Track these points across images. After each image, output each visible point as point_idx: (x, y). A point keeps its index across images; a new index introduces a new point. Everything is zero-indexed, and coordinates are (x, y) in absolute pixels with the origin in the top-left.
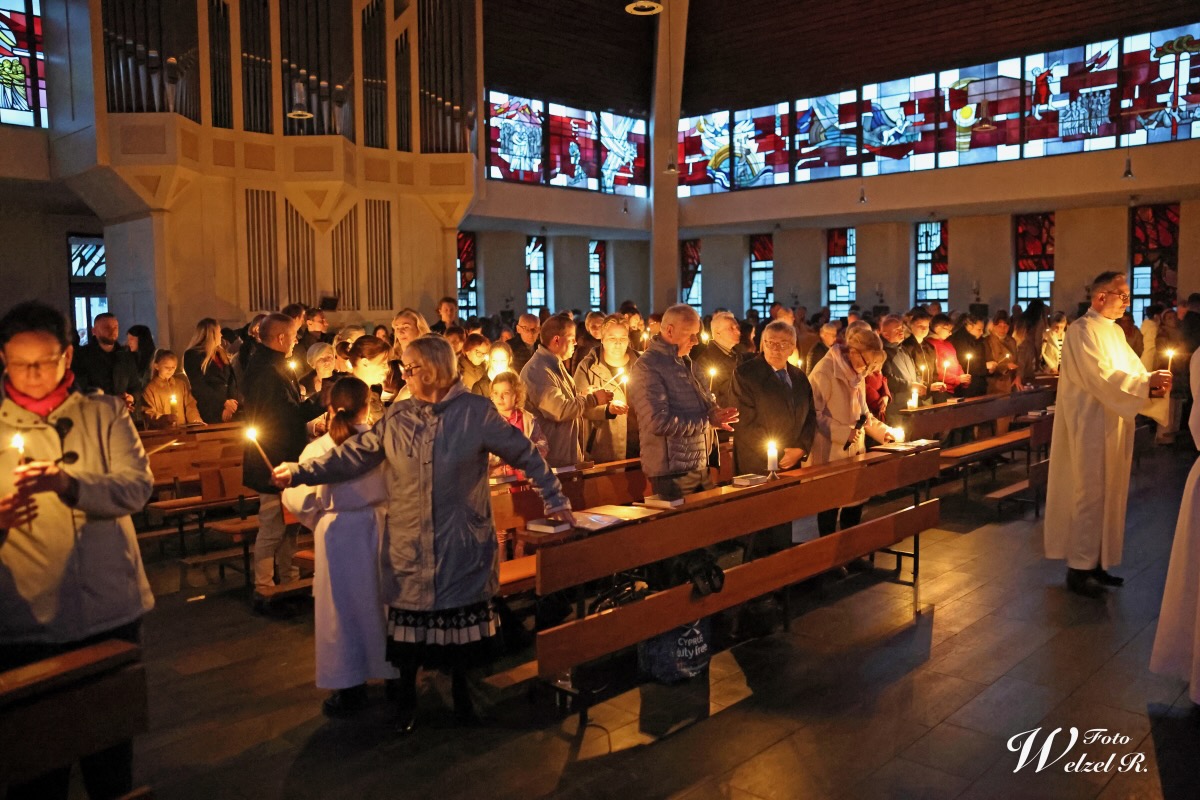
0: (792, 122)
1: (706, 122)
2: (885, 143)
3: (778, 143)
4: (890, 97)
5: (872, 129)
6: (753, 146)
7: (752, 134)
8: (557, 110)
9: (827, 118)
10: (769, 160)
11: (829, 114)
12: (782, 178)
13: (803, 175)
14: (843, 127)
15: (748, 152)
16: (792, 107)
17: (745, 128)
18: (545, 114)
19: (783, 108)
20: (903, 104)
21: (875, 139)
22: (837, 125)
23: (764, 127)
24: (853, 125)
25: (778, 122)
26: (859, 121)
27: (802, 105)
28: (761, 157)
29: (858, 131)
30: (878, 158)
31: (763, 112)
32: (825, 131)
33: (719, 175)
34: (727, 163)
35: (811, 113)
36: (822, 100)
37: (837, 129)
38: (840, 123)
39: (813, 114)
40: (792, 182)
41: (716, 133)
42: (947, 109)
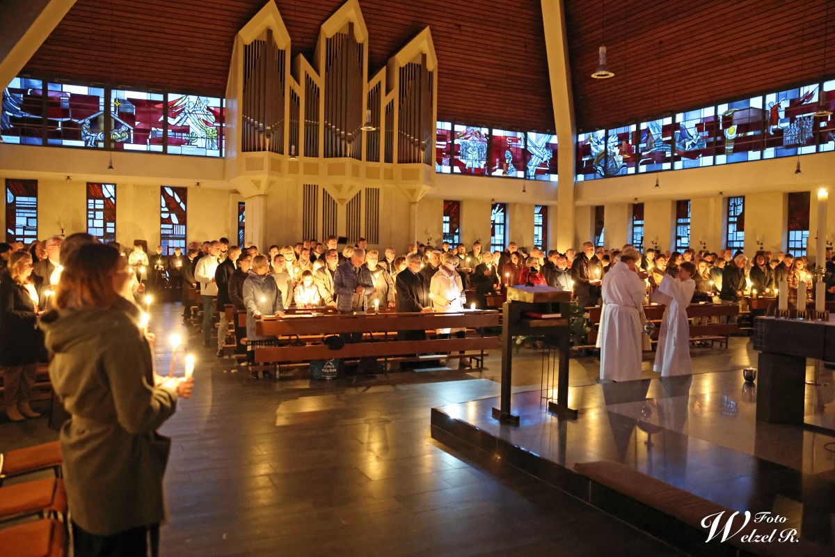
0: (638, 135)
1: (593, 136)
2: (686, 149)
3: (629, 150)
4: (690, 121)
5: (680, 141)
6: (617, 150)
7: (616, 144)
9: (656, 134)
10: (625, 160)
11: (657, 132)
12: (631, 170)
13: (643, 169)
14: (664, 139)
15: (614, 154)
16: (638, 127)
17: (613, 140)
19: (633, 128)
20: (697, 125)
21: (681, 147)
22: (661, 138)
23: (623, 137)
24: (670, 138)
25: (630, 136)
26: (673, 136)
27: (644, 126)
28: (621, 158)
29: (672, 142)
30: (683, 159)
31: (622, 130)
32: (655, 142)
33: (599, 168)
34: (603, 161)
35: (647, 131)
36: (654, 123)
37: (661, 141)
38: (663, 137)
39: (649, 131)
40: (637, 172)
41: (598, 143)
42: (721, 128)
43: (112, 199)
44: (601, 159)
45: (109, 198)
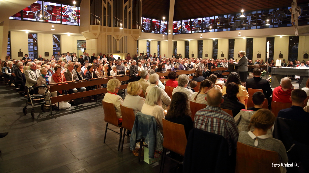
0: (191, 22)
1: (178, 22)
2: (206, 27)
3: (189, 26)
4: (207, 20)
6: (185, 27)
7: (184, 25)
8: (154, 20)
9: (196, 22)
10: (187, 29)
12: (190, 32)
13: (193, 32)
15: (184, 27)
16: (191, 20)
17: (183, 23)
18: (152, 21)
19: (189, 20)
20: (209, 21)
23: (186, 23)
24: (201, 24)
25: (188, 23)
27: (192, 20)
28: (186, 28)
30: (205, 30)
31: (186, 21)
32: (196, 25)
33: (180, 31)
34: (181, 29)
35: (194, 21)
36: (195, 19)
37: (198, 24)
39: (194, 22)
40: (191, 33)
41: (179, 24)
42: (216, 22)
43: (36, 38)
44: (180, 29)
45: (35, 38)
